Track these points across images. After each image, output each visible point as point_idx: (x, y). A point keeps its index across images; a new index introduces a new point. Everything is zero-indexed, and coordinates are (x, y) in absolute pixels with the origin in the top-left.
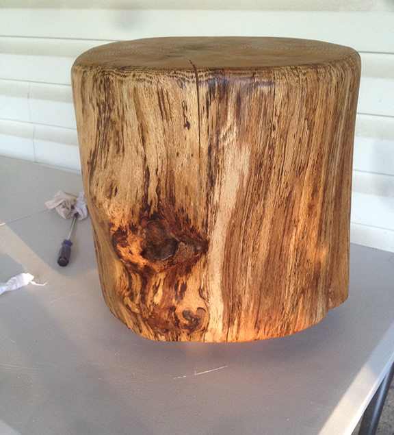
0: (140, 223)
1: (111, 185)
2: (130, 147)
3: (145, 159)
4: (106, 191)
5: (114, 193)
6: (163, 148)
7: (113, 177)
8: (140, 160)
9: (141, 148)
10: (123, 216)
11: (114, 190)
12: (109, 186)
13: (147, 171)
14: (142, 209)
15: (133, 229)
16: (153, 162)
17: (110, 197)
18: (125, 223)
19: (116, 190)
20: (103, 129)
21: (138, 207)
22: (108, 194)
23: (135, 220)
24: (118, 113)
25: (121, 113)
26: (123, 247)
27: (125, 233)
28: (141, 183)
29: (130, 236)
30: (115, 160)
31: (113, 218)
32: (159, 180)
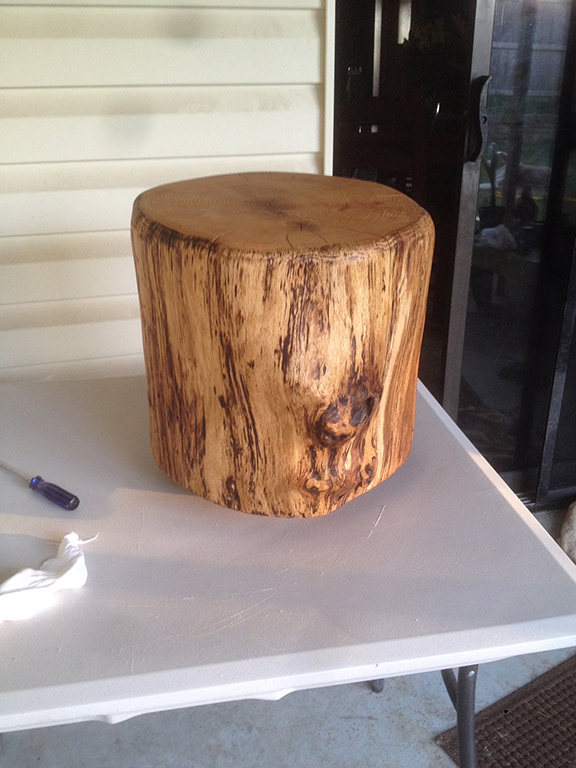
0: (349, 392)
1: (318, 365)
2: (337, 322)
3: (352, 329)
4: (313, 373)
5: (322, 372)
6: (368, 314)
7: (319, 356)
8: (348, 331)
9: (348, 320)
10: (334, 392)
11: (322, 370)
12: (315, 366)
13: (354, 340)
14: (351, 378)
15: (343, 400)
16: (359, 331)
17: (318, 377)
18: (335, 397)
19: (325, 369)
20: (299, 312)
21: (347, 377)
22: (315, 375)
23: (345, 390)
24: (322, 293)
25: (326, 292)
26: (335, 423)
27: (336, 408)
28: (350, 353)
29: (341, 409)
30: (319, 339)
31: (324, 398)
32: (364, 345)
